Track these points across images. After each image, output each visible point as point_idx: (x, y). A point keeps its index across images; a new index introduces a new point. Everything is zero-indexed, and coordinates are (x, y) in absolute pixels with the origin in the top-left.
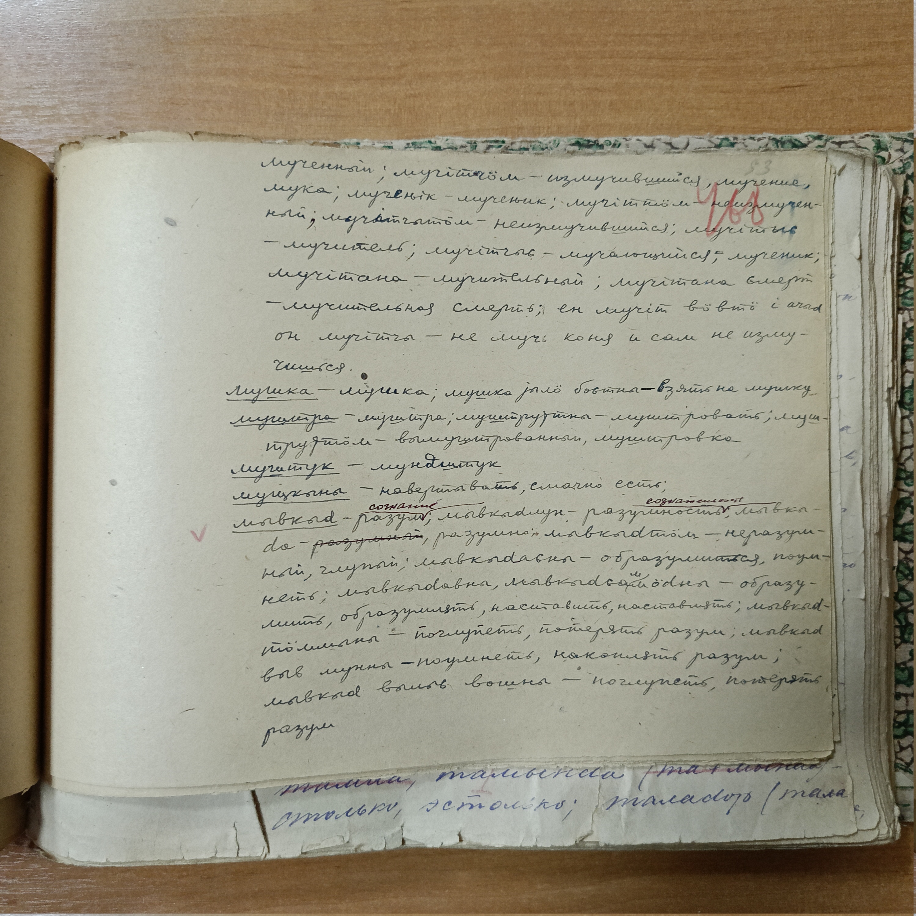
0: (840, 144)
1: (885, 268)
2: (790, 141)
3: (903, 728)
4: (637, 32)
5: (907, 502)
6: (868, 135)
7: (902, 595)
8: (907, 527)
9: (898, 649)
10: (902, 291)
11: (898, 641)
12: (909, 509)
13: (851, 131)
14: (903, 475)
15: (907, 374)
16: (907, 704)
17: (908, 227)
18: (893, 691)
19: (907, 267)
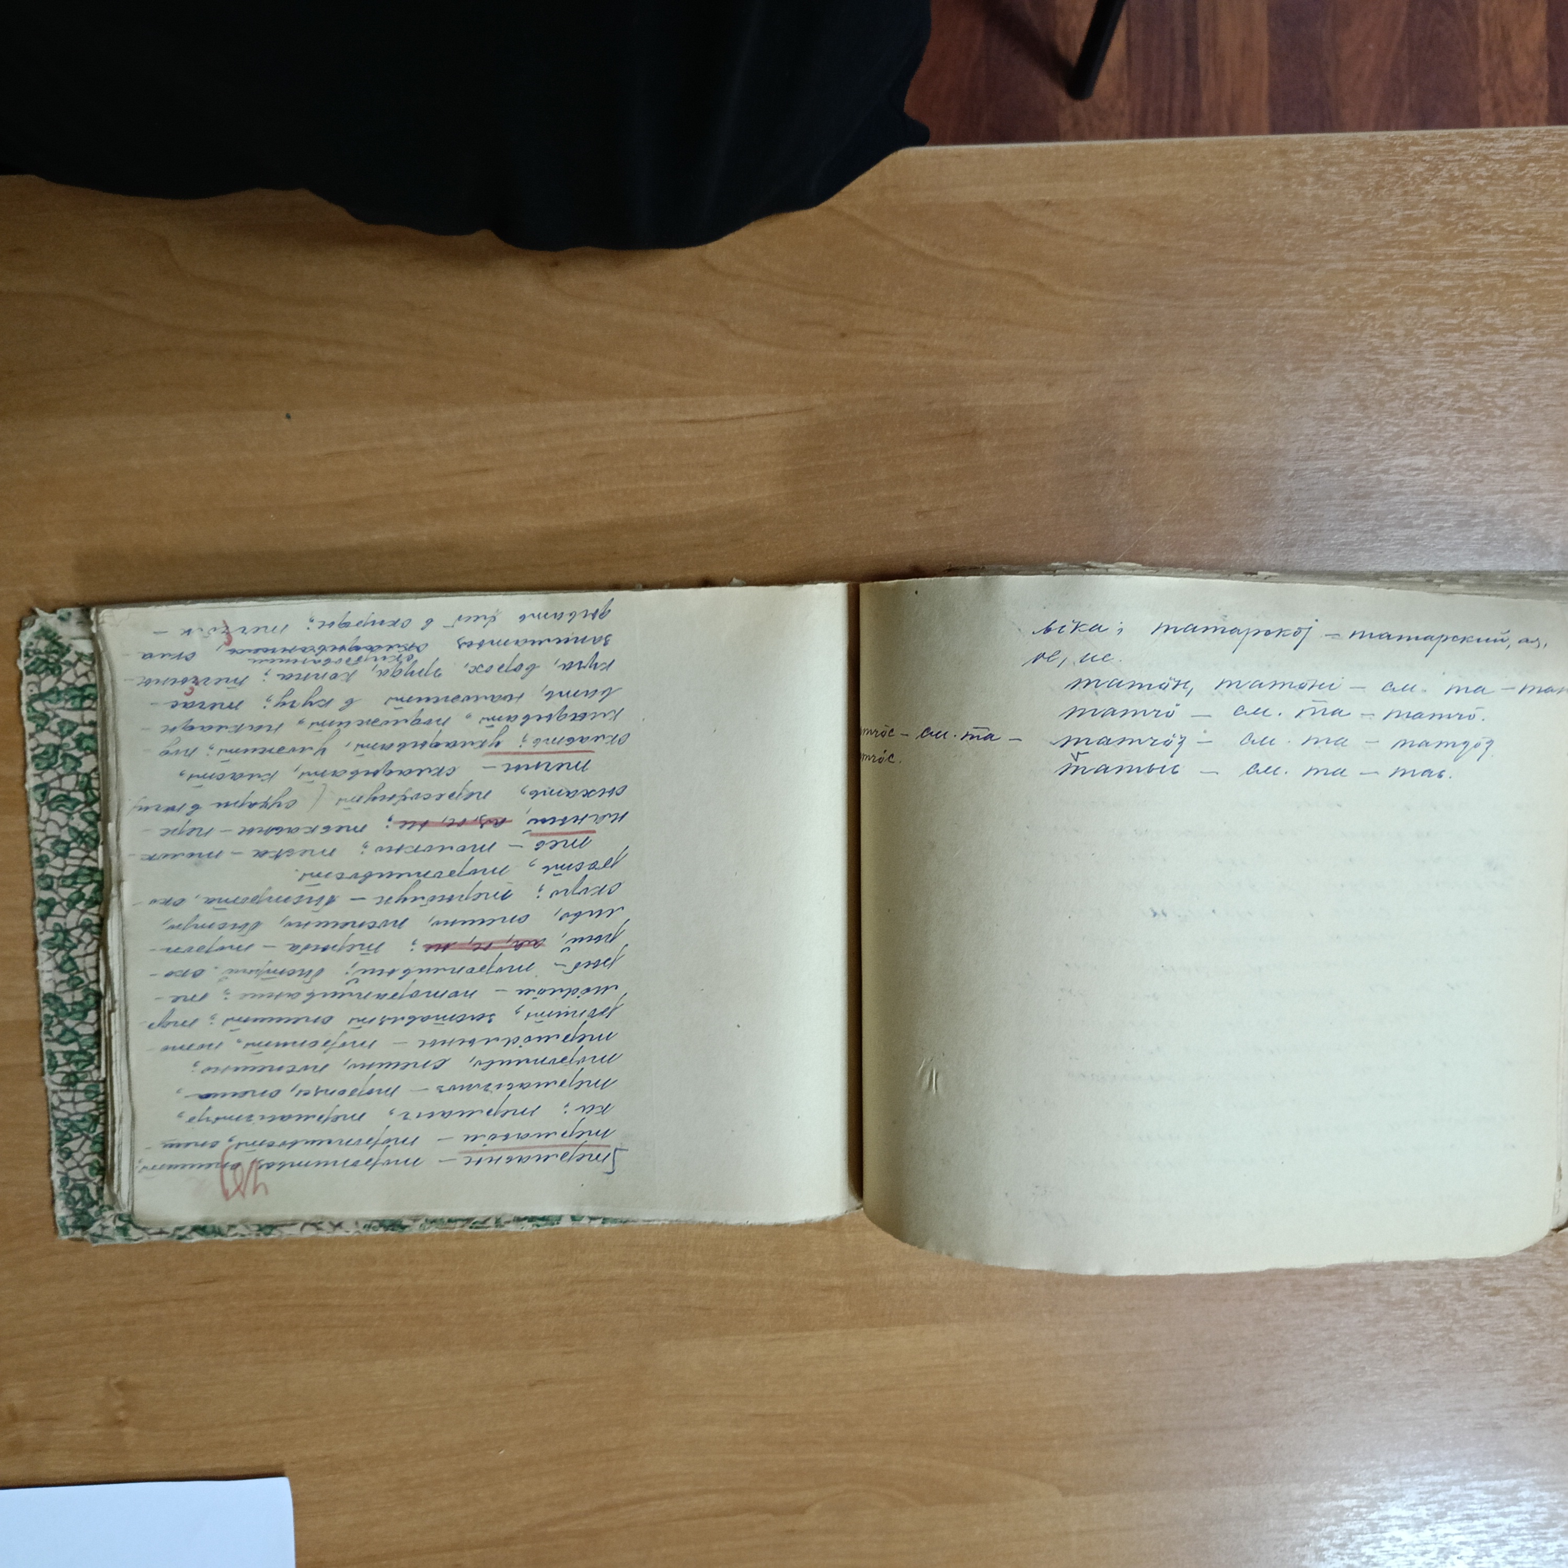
0: (161, 1232)
1: (121, 1122)
2: (208, 1234)
3: (86, 693)
4: (353, 1329)
5: (89, 905)
6: (136, 1240)
7: (91, 818)
8: (89, 880)
9: (93, 767)
10: (101, 1098)
11: (93, 775)
12: (87, 897)
13: (150, 1244)
14: (94, 929)
15: (92, 1021)
16: (82, 716)
17: (96, 1157)
18: (99, 730)
19: (96, 1121)
